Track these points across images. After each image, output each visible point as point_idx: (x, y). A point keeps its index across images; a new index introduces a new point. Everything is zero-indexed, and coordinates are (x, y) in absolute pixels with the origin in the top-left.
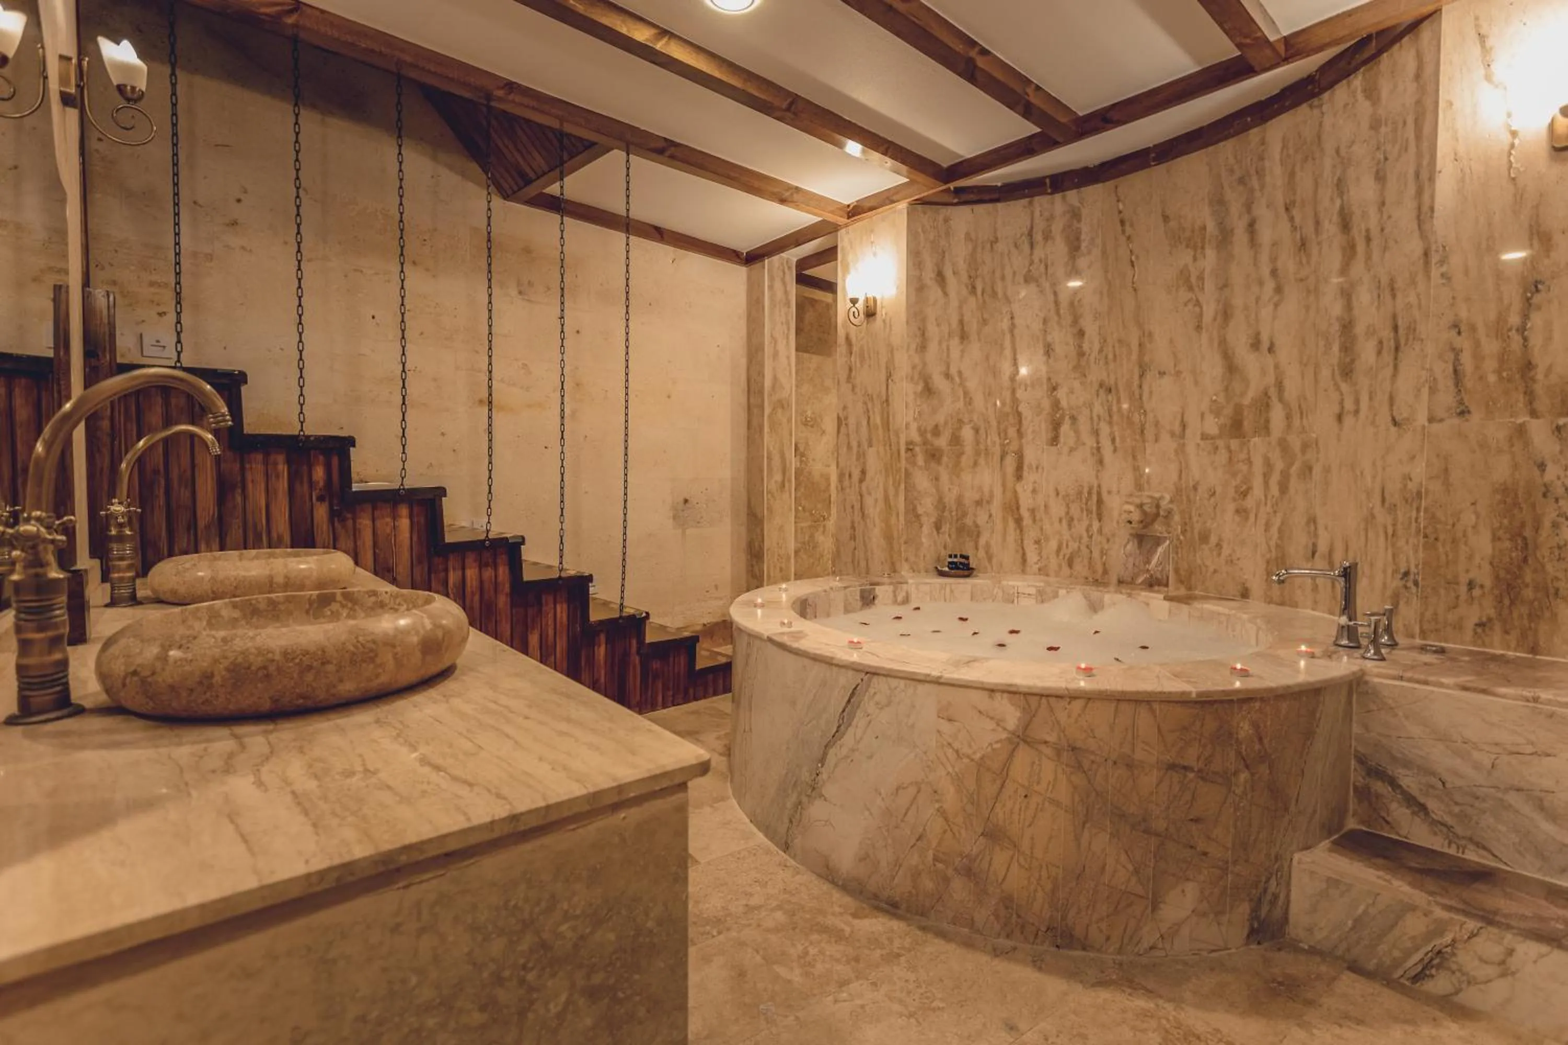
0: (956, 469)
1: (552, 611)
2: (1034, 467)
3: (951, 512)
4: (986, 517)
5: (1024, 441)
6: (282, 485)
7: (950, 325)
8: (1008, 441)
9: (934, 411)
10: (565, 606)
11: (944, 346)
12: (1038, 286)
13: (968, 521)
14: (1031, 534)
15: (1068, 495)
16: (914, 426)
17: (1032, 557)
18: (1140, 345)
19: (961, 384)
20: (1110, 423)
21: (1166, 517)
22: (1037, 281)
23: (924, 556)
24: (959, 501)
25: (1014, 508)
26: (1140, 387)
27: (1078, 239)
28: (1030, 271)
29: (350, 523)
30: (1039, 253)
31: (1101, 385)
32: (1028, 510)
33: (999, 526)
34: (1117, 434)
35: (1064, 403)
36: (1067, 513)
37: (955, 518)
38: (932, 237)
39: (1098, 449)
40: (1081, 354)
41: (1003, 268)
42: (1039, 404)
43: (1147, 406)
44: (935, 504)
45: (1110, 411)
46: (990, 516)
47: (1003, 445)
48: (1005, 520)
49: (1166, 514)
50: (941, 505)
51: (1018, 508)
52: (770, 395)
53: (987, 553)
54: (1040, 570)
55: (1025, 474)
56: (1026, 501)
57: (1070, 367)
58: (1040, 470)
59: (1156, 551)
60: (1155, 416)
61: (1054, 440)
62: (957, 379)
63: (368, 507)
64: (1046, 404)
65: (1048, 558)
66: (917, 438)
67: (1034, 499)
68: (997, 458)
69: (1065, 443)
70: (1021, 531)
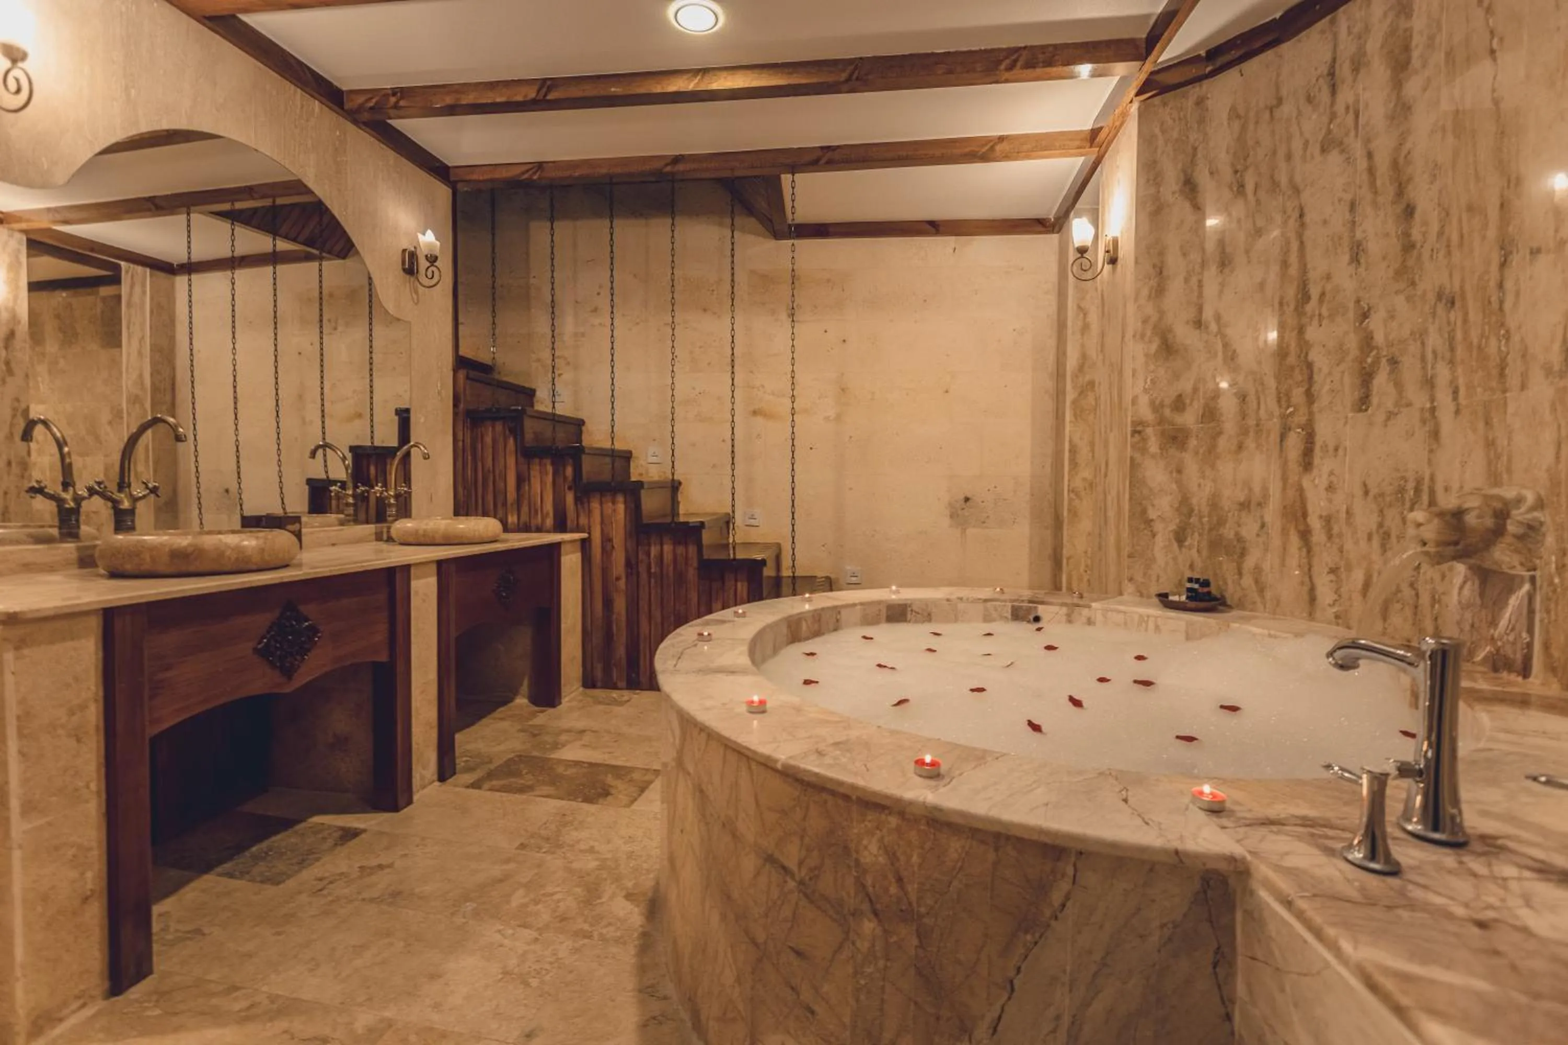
0: (1210, 455)
1: (733, 588)
2: (1331, 448)
3: (1201, 518)
4: (1256, 527)
5: (1315, 407)
6: (550, 478)
7: (1203, 250)
8: (1291, 409)
9: (1177, 376)
10: (746, 584)
11: (1194, 280)
12: (1342, 151)
13: (1228, 532)
14: (1325, 558)
15: (1382, 495)
16: (1144, 400)
17: (1325, 594)
18: (1502, 205)
19: (1221, 333)
20: (1452, 362)
21: (1520, 538)
22: (1341, 143)
23: (1158, 577)
24: (1214, 503)
25: (1299, 514)
26: (1501, 286)
27: (1407, 49)
28: (1329, 132)
29: (586, 505)
30: (1345, 96)
31: (1439, 296)
32: (1321, 517)
33: (1276, 542)
34: (1461, 381)
35: (1379, 338)
36: (1380, 525)
37: (1207, 527)
38: (1175, 134)
39: (1433, 410)
40: (1408, 247)
41: (1289, 138)
42: (1341, 345)
43: (1511, 323)
44: (1176, 505)
45: (1451, 340)
46: (1263, 526)
47: (1284, 417)
48: (1284, 532)
49: (1521, 531)
50: (1185, 506)
51: (1305, 515)
52: (1075, 376)
53: (1257, 581)
54: (1337, 617)
55: (1317, 461)
56: (1317, 504)
57: (1391, 272)
58: (1341, 452)
59: (1506, 604)
60: (1522, 340)
61: (1363, 403)
62: (1213, 327)
63: (598, 496)
64: (1352, 343)
65: (1350, 599)
66: (1146, 413)
67: (1330, 501)
68: (1274, 437)
69: (1379, 406)
70: (1309, 551)
